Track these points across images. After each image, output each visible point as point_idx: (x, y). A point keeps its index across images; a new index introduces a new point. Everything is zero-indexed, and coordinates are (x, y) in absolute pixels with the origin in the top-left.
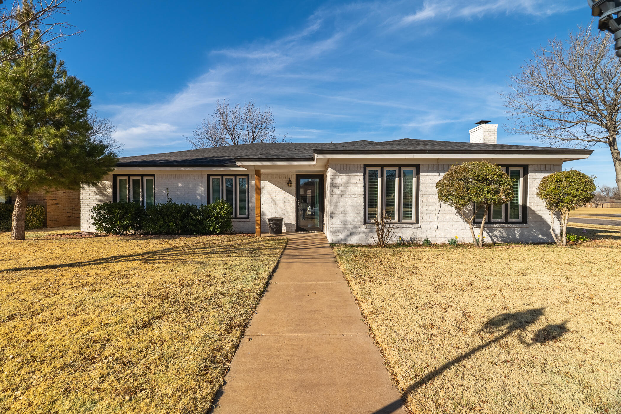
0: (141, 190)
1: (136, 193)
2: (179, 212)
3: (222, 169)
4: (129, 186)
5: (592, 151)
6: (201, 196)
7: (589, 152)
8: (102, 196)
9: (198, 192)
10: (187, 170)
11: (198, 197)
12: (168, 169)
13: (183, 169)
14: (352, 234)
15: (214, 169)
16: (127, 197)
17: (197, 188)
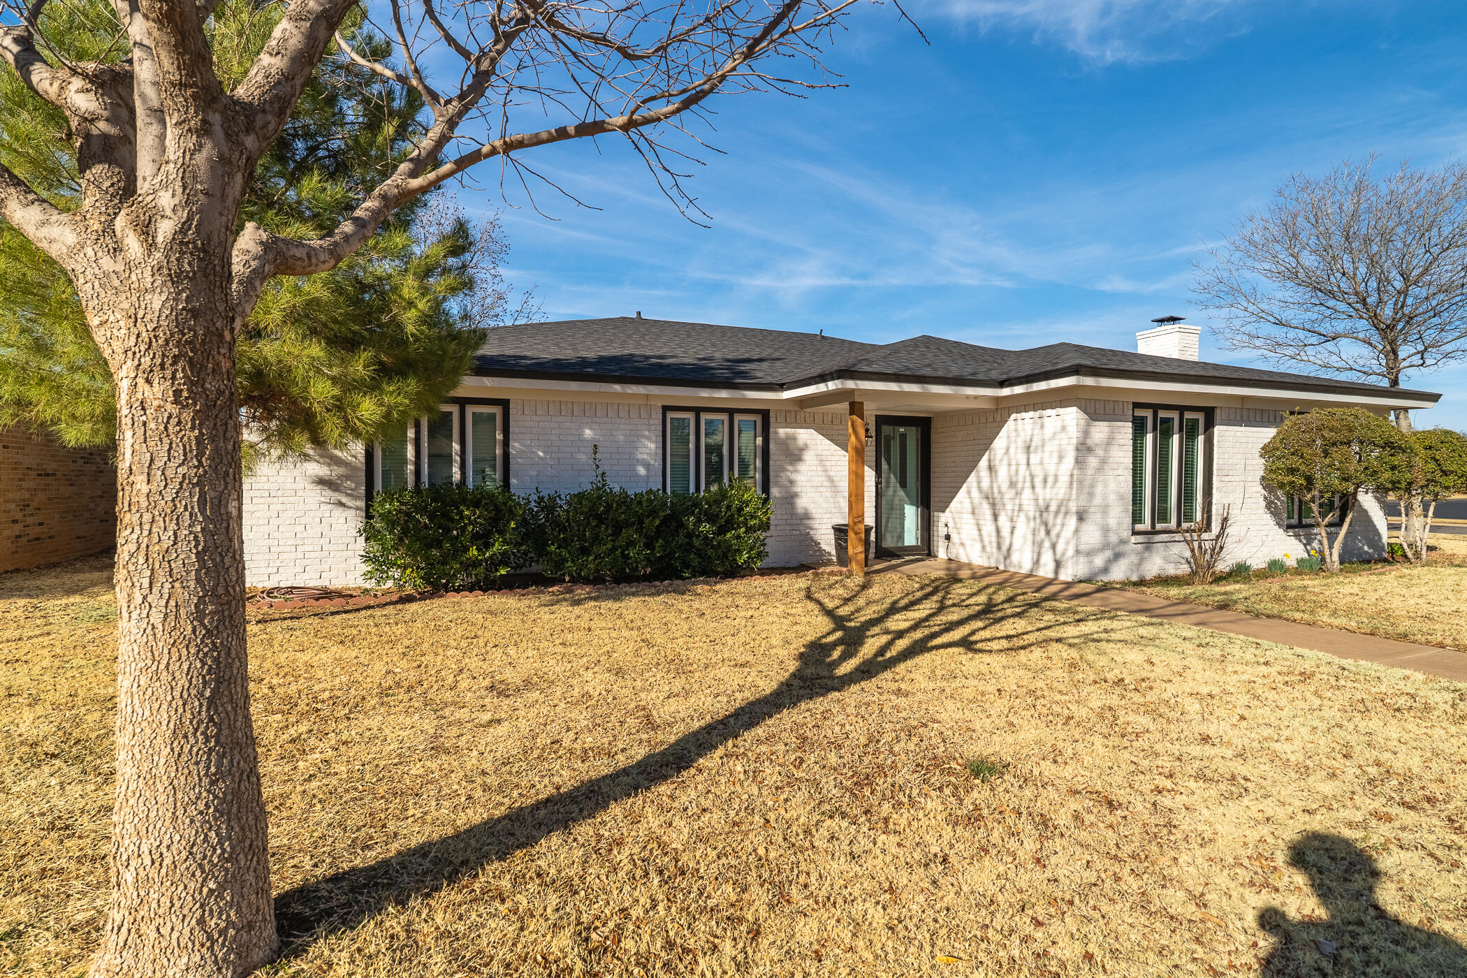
0: (456, 447)
1: (440, 458)
2: (653, 513)
3: (723, 394)
4: (418, 433)
5: (1439, 396)
6: (647, 466)
7: (1434, 398)
8: (329, 465)
9: (640, 456)
10: (629, 391)
11: (642, 471)
12: (574, 386)
13: (617, 388)
14: (1117, 556)
15: (705, 393)
16: (411, 467)
17: (638, 445)
